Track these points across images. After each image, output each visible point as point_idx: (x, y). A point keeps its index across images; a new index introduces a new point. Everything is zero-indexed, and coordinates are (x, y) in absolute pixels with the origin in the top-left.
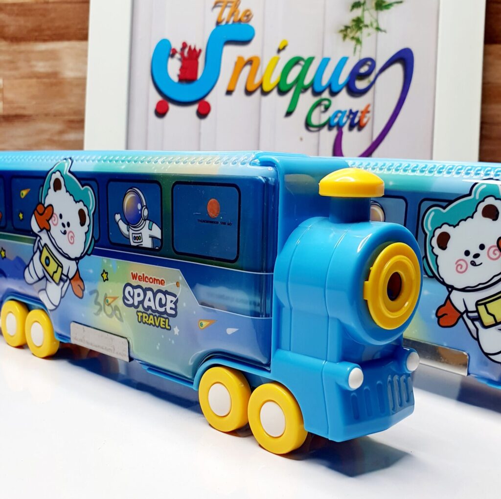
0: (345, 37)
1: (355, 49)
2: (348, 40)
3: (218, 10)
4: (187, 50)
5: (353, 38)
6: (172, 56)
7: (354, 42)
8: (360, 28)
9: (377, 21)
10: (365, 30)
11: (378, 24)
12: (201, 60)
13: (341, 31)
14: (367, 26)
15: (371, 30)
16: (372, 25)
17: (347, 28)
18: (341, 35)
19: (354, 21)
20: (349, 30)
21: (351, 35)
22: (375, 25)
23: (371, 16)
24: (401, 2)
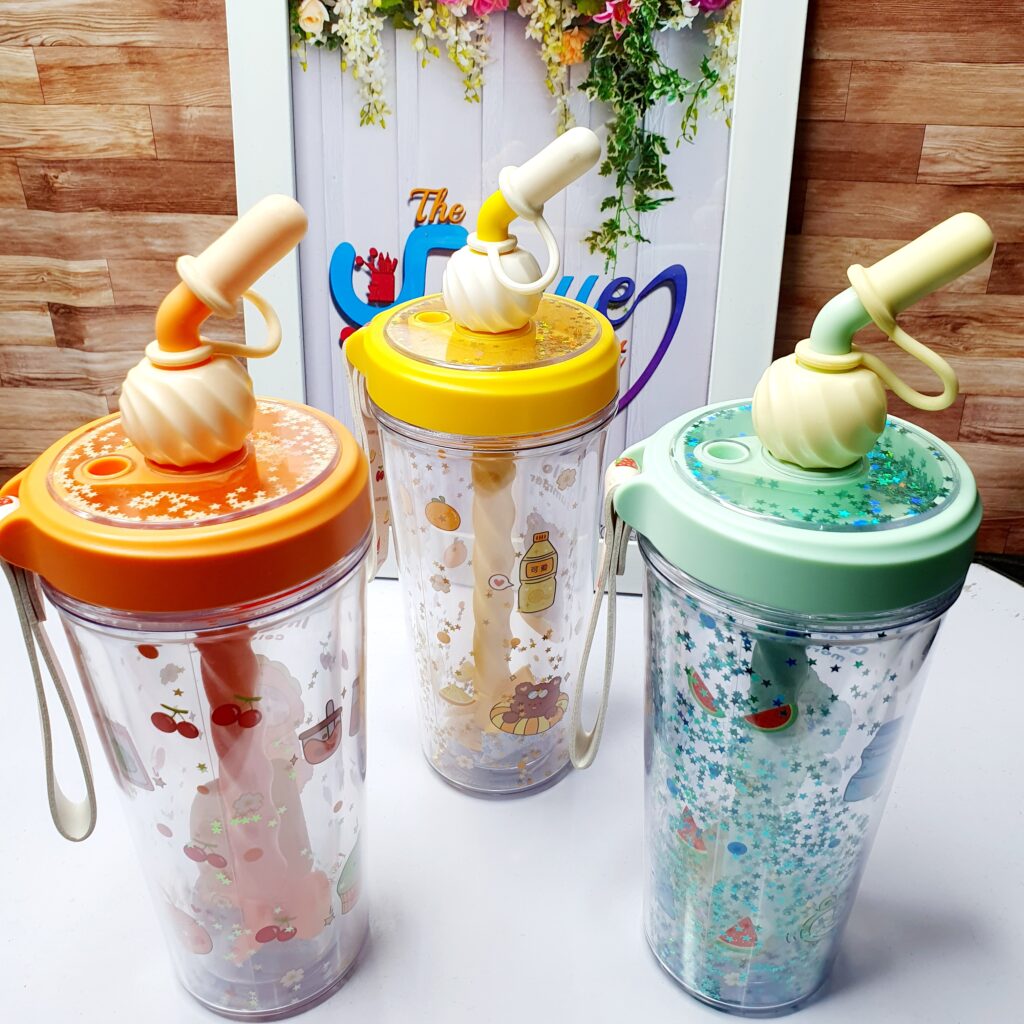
0: (593, 247)
1: (607, 264)
2: (597, 251)
3: (417, 204)
4: (377, 259)
5: (604, 250)
6: (358, 267)
7: (606, 255)
8: (614, 236)
9: (637, 225)
10: (621, 239)
11: (639, 231)
12: (398, 274)
13: (588, 239)
14: (623, 233)
15: (629, 239)
16: (630, 232)
17: (597, 234)
18: (588, 245)
19: (605, 224)
20: (599, 238)
21: (602, 246)
22: (634, 233)
23: (630, 218)
24: (672, 199)
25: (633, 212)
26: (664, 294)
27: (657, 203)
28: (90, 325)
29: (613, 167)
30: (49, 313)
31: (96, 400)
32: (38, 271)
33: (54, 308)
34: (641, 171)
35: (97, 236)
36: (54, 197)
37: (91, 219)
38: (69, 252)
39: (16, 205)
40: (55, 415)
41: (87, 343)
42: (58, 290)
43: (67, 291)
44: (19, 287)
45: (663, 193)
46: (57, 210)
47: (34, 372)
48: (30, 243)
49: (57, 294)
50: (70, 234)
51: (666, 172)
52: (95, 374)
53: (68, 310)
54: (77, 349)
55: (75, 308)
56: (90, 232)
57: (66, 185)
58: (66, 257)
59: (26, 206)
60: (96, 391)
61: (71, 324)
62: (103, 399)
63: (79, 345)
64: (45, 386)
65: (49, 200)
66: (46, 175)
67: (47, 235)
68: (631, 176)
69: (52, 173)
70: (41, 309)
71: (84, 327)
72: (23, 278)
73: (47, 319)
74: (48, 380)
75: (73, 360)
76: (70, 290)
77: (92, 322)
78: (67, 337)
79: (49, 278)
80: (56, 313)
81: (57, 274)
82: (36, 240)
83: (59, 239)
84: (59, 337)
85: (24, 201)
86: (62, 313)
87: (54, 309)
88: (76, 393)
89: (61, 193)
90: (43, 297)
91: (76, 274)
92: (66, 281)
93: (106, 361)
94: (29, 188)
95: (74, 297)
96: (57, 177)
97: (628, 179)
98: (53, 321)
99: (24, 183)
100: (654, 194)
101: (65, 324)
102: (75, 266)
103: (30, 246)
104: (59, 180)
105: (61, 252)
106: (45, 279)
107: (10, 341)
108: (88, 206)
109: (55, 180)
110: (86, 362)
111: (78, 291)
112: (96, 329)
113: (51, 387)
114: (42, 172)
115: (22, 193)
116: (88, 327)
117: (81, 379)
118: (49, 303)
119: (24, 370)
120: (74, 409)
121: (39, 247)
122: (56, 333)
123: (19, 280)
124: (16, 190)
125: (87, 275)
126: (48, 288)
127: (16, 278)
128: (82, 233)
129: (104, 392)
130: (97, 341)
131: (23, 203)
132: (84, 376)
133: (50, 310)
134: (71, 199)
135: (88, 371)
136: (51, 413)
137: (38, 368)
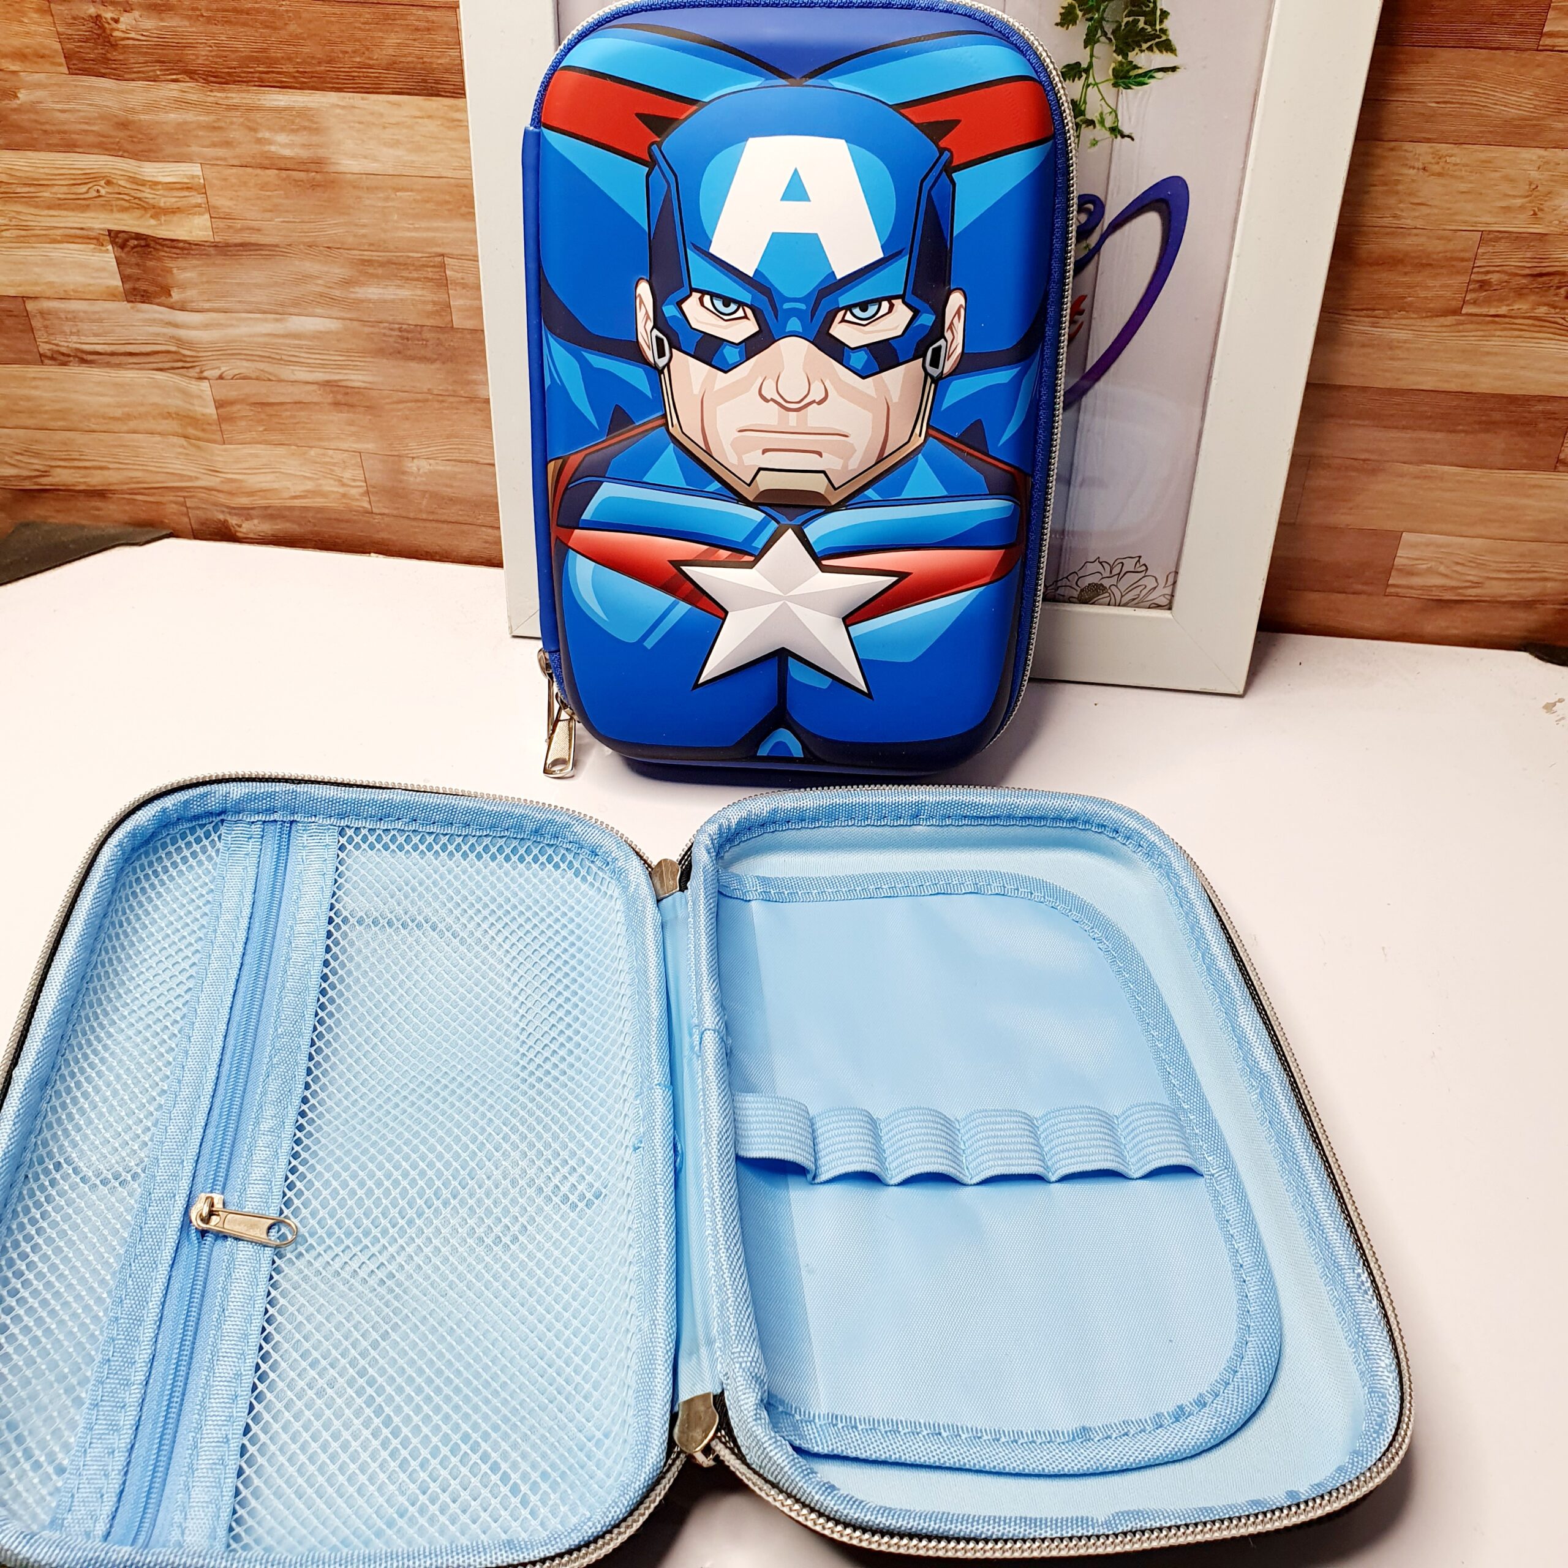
9: (1115, 112)
10: (1086, 132)
11: (1116, 120)
16: (1102, 122)
22: (1109, 123)
23: (1103, 98)
24: (1174, 69)
25: (1107, 89)
26: (1150, 224)
27: (1149, 74)
28: (178, 268)
29: (1080, 14)
30: (110, 247)
31: (194, 387)
32: (90, 178)
33: (118, 239)
34: (1126, 20)
35: (185, 123)
36: (115, 55)
37: (176, 94)
38: (141, 147)
39: (47, 67)
40: (126, 409)
41: (176, 295)
42: (124, 210)
43: (141, 212)
44: (59, 205)
45: (1159, 59)
46: (119, 78)
47: (90, 343)
48: (75, 133)
49: (125, 216)
50: (142, 117)
51: (1167, 24)
52: (190, 344)
53: (143, 243)
54: (158, 304)
55: (156, 240)
56: (175, 117)
57: (133, 35)
58: (136, 156)
59: (65, 70)
60: (193, 373)
61: (150, 264)
62: (205, 385)
63: (163, 299)
64: (108, 365)
65: (105, 60)
66: (98, 17)
67: (103, 118)
68: (1109, 28)
69: (108, 14)
70: (97, 240)
71: (169, 271)
72: (65, 189)
73: (108, 257)
74: (113, 354)
75: (153, 322)
76: (145, 209)
77: (181, 263)
78: (142, 286)
79: (109, 189)
80: (122, 247)
81: (122, 183)
82: (86, 127)
83: (124, 125)
84: (128, 286)
85: (63, 60)
86: (135, 247)
87: (119, 241)
88: (160, 376)
89: (124, 46)
90: (100, 221)
91: (155, 184)
92: (139, 195)
93: (206, 326)
94: (70, 38)
95: (153, 222)
96: (117, 21)
97: (1105, 34)
98: (119, 262)
99: (60, 29)
100: (1144, 59)
101: (137, 265)
102: (150, 170)
103: (74, 136)
104: (121, 26)
105: (129, 147)
106: (103, 192)
107: (48, 294)
108: (170, 71)
109: (114, 25)
110: (176, 326)
111: (158, 212)
112: (189, 275)
113: (119, 366)
114: (92, 10)
115: (58, 46)
116: (175, 271)
117: (168, 352)
118: (110, 231)
119: (74, 338)
120: (157, 400)
121: (91, 139)
122: (124, 278)
123: (60, 192)
124: (47, 42)
125: (170, 187)
126: (107, 207)
127: (55, 189)
128: (162, 117)
129: (205, 374)
130: (191, 293)
131: (60, 65)
132: (173, 349)
133: (113, 243)
134: (141, 59)
135: (179, 342)
136: (119, 406)
137: (95, 335)
